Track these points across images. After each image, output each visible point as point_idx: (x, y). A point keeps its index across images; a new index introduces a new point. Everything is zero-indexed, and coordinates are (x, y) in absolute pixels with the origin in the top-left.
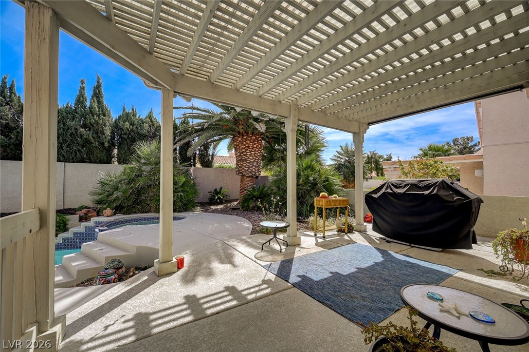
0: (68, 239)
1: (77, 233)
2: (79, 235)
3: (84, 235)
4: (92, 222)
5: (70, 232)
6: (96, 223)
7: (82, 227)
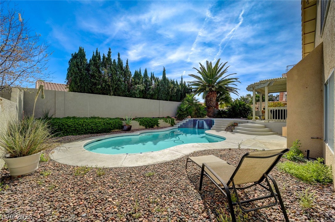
3: (185, 124)
4: (187, 120)
5: (181, 123)
6: (189, 120)
7: (184, 121)
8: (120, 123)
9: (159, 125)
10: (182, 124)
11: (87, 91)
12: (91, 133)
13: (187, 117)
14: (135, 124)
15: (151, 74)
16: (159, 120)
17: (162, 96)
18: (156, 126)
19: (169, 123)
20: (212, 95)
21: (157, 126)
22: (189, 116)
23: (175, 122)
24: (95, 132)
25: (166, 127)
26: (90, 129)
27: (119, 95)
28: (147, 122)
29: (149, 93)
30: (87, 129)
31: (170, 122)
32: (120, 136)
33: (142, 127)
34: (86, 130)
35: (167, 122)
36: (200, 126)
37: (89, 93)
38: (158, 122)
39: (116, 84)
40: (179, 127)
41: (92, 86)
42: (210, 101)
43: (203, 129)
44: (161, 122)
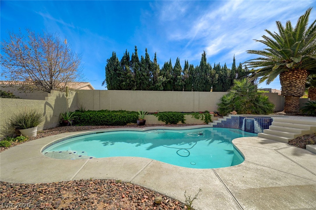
0: (219, 123)
1: (223, 121)
2: (224, 122)
3: (226, 122)
4: (230, 116)
5: (220, 120)
6: (232, 117)
7: (225, 118)
8: (135, 117)
9: (185, 121)
10: (220, 122)
11: (116, 88)
12: (106, 125)
13: (231, 113)
14: (151, 119)
15: (185, 62)
16: (185, 116)
17: (197, 86)
18: (180, 122)
19: (202, 119)
20: (293, 76)
21: (183, 122)
22: (234, 111)
23: (212, 118)
24: (109, 124)
25: (196, 125)
26: (106, 121)
27: (145, 90)
28: (167, 117)
29: (178, 84)
30: (104, 121)
31: (204, 118)
32: (125, 131)
33: (161, 122)
34: (102, 122)
35: (198, 118)
36: (248, 128)
37: (119, 89)
38: (184, 118)
39: (140, 79)
40: (214, 126)
41: (121, 83)
42: (289, 87)
43: (254, 133)
44: (188, 118)
